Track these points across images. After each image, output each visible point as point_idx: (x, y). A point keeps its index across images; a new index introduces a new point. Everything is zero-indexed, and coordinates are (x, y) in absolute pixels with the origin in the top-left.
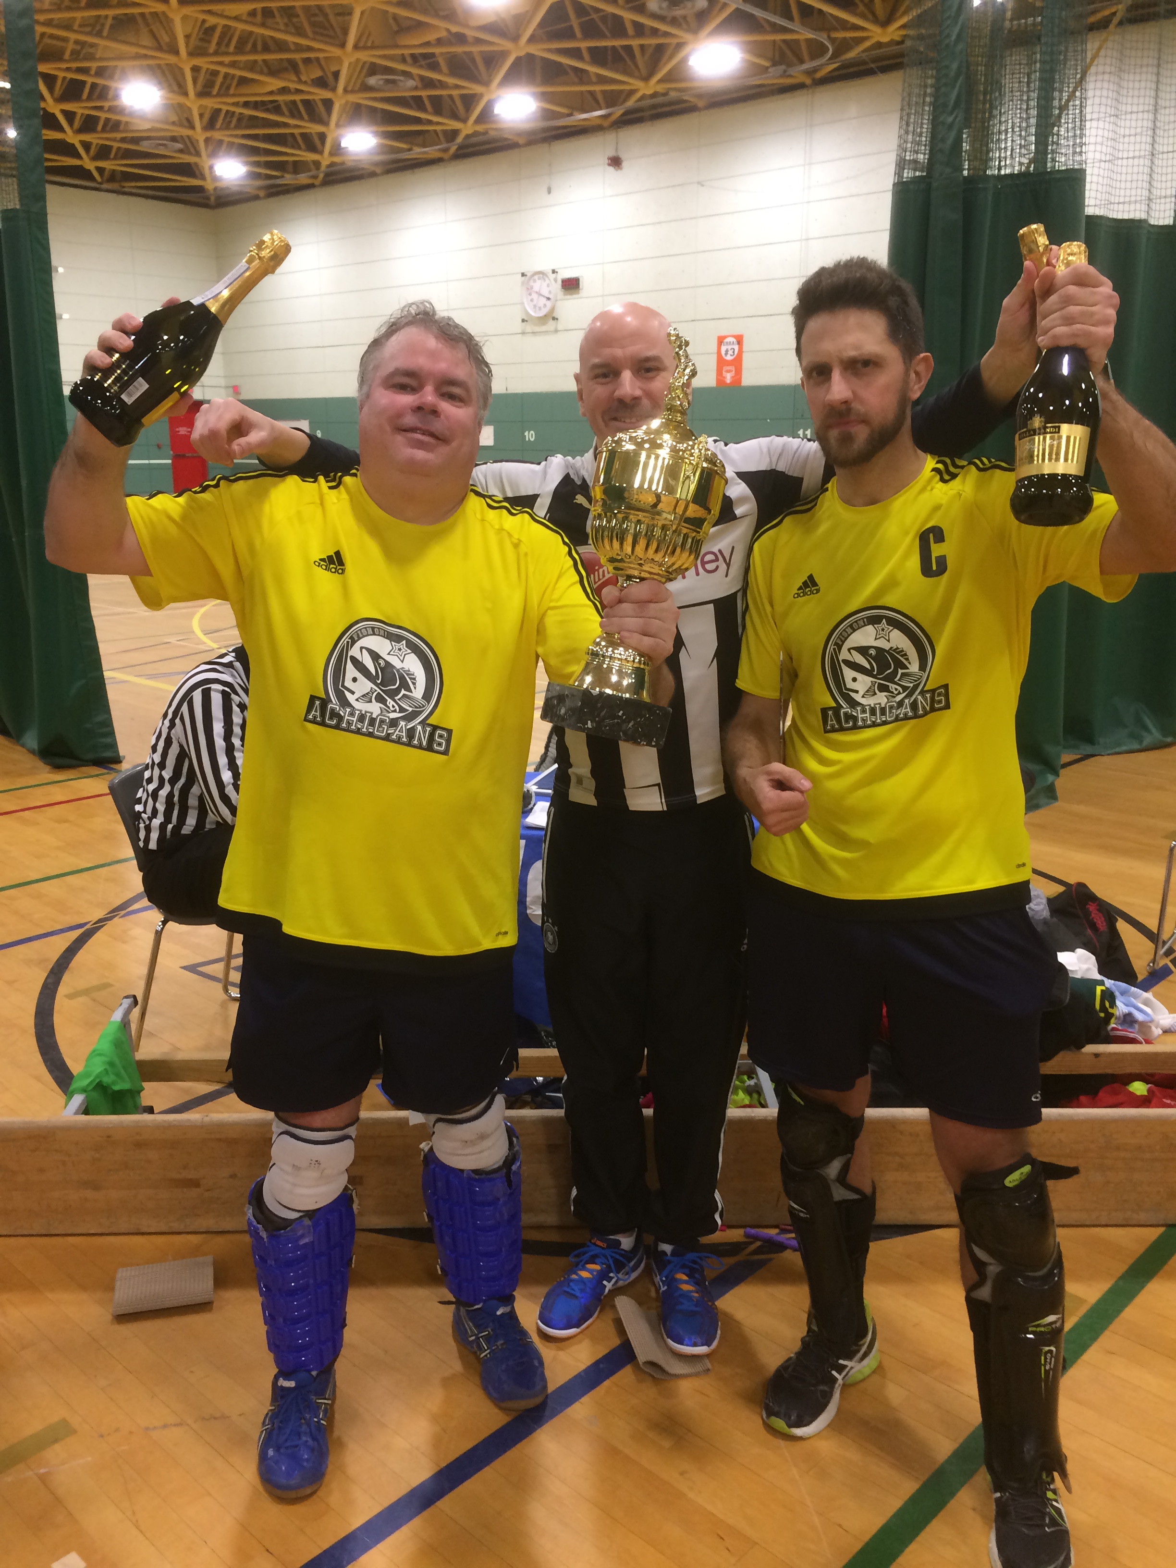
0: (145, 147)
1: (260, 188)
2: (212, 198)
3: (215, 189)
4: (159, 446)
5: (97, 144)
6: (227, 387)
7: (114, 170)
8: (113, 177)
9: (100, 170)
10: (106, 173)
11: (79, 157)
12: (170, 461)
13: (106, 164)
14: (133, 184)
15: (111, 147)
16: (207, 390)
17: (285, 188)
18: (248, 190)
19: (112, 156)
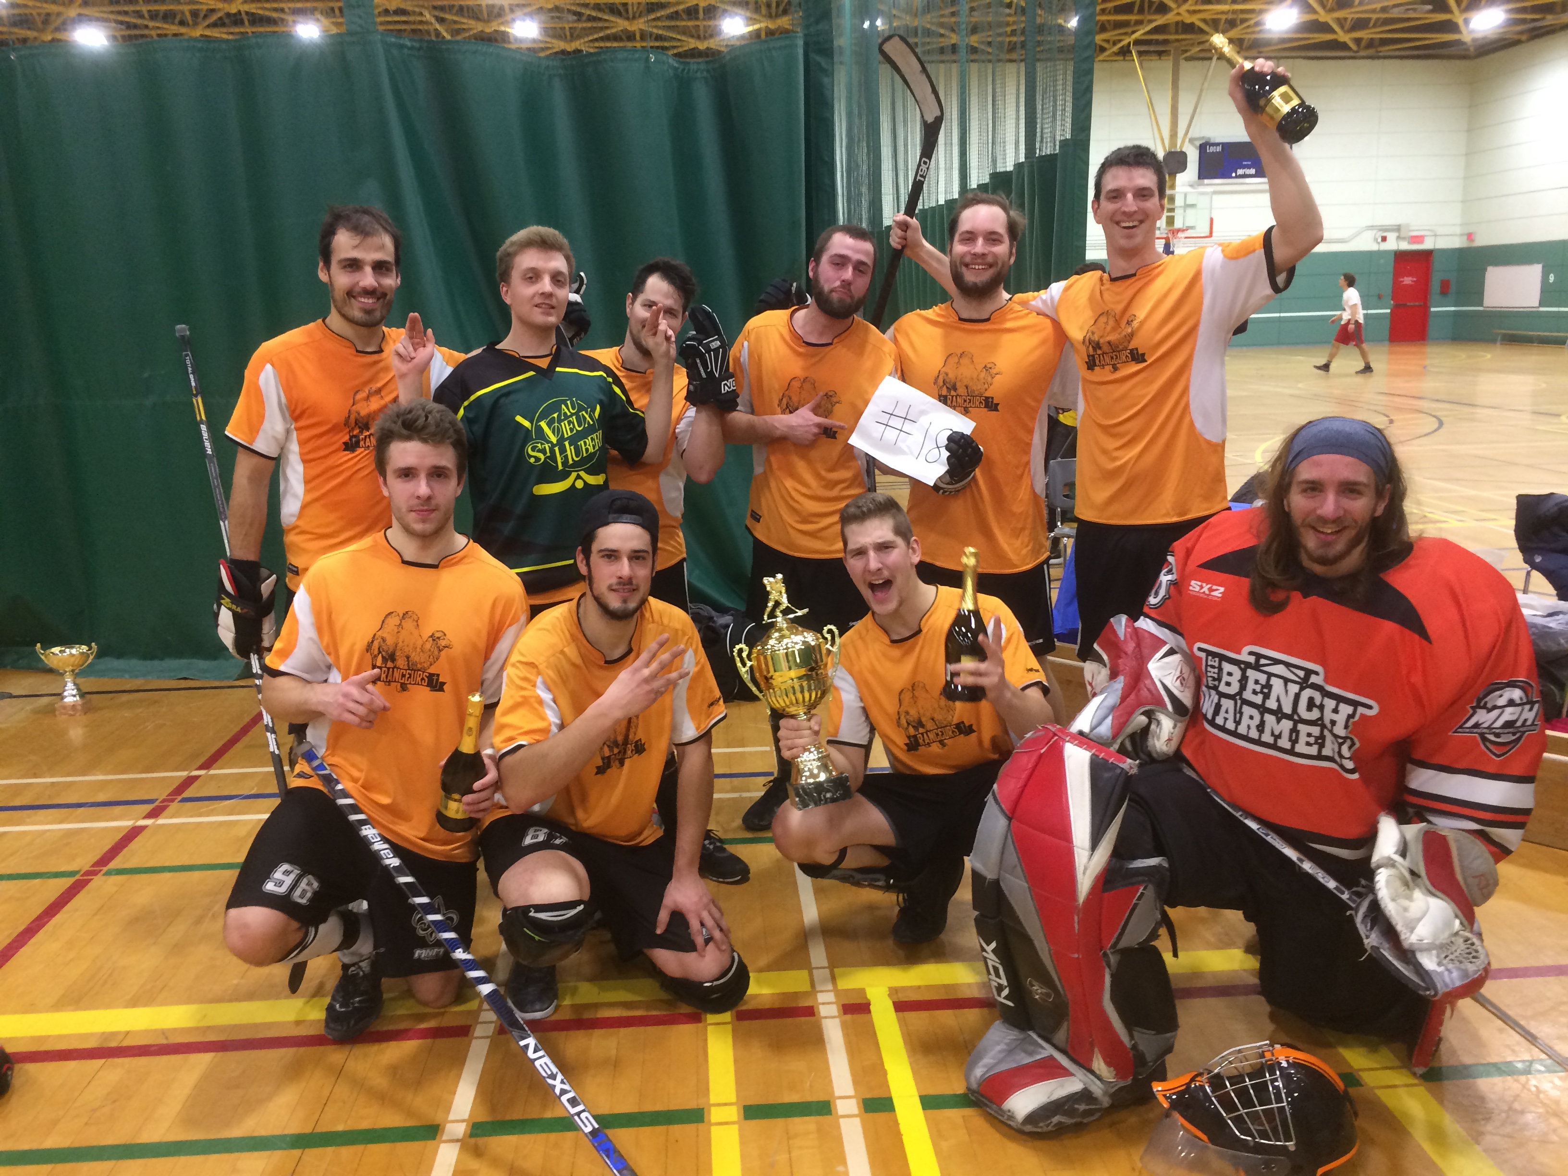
0: (1395, 13)
1: (1521, 33)
2: (1472, 49)
3: (1474, 40)
4: (1380, 297)
5: (1352, 19)
6: (1462, 235)
7: (1372, 39)
8: (1371, 44)
9: (1358, 41)
10: (1363, 44)
11: (1333, 31)
12: (1389, 311)
13: (1363, 34)
14: (1387, 48)
15: (1370, 19)
16: (1439, 238)
17: (1548, 29)
18: (1511, 36)
19: (1371, 24)
